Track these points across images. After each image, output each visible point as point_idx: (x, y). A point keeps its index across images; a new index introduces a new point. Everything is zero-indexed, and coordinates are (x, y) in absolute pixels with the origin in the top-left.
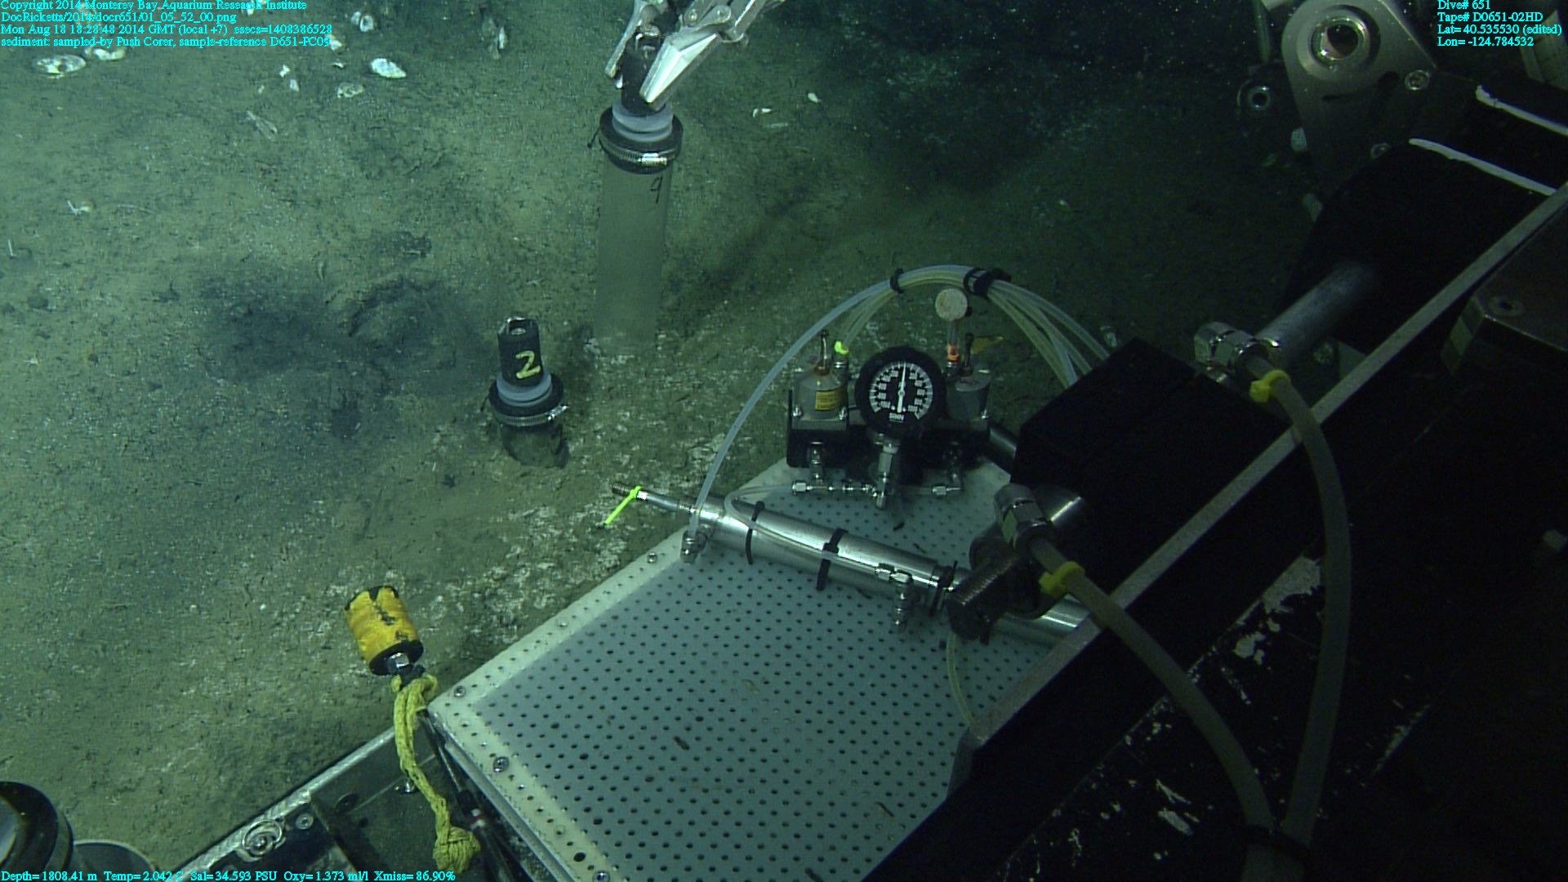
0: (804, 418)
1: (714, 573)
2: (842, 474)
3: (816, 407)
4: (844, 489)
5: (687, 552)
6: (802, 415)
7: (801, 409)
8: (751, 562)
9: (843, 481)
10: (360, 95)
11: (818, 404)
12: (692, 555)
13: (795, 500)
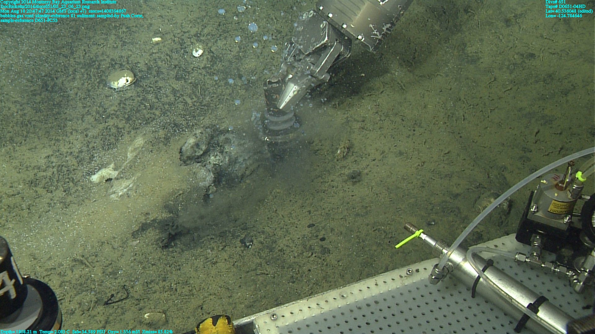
0: (537, 214)
1: (447, 296)
2: (553, 257)
3: (549, 210)
4: (553, 268)
5: (433, 277)
6: (538, 211)
7: (537, 208)
8: (473, 296)
9: (552, 262)
11: (551, 208)
12: (436, 280)
13: (514, 265)
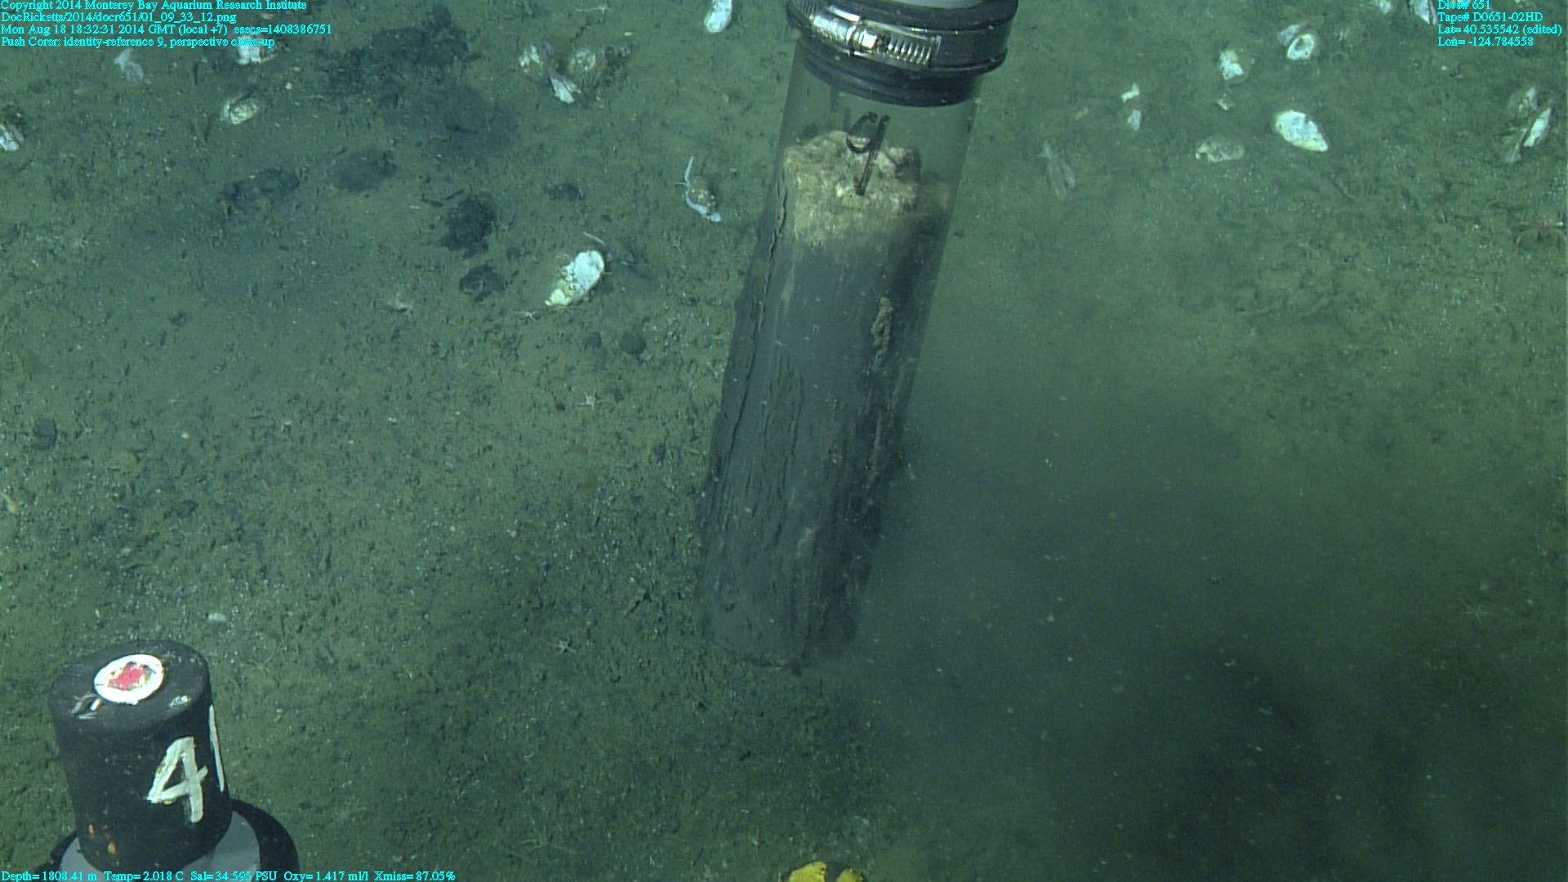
10: (1234, 164)
